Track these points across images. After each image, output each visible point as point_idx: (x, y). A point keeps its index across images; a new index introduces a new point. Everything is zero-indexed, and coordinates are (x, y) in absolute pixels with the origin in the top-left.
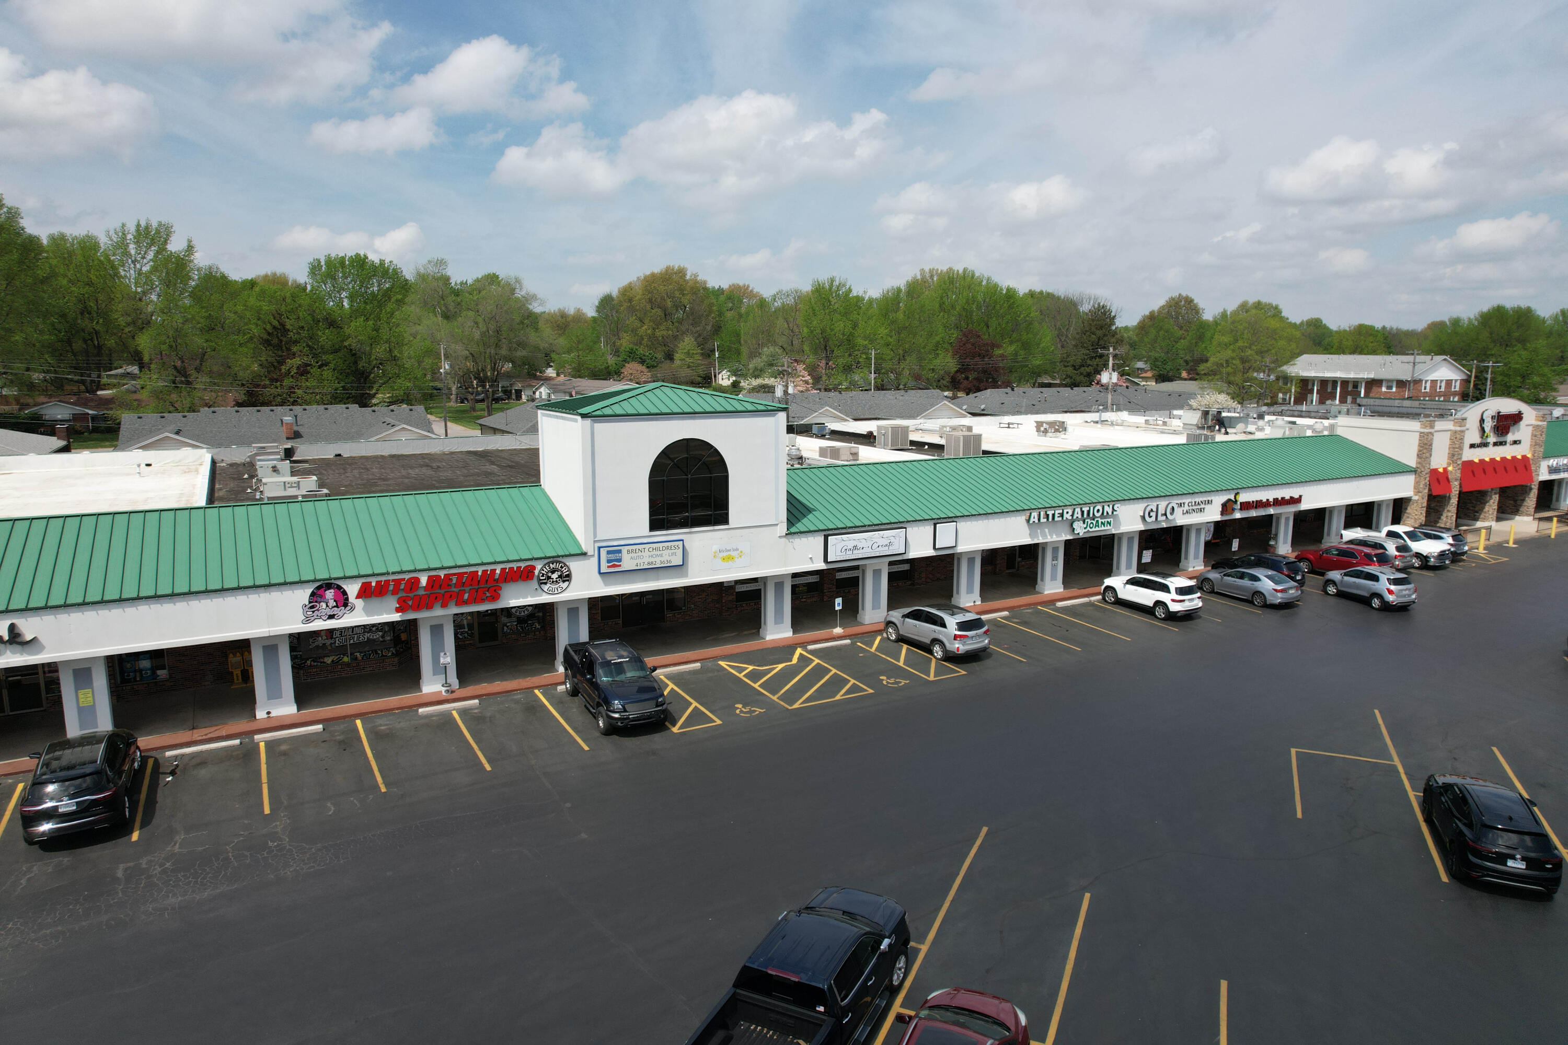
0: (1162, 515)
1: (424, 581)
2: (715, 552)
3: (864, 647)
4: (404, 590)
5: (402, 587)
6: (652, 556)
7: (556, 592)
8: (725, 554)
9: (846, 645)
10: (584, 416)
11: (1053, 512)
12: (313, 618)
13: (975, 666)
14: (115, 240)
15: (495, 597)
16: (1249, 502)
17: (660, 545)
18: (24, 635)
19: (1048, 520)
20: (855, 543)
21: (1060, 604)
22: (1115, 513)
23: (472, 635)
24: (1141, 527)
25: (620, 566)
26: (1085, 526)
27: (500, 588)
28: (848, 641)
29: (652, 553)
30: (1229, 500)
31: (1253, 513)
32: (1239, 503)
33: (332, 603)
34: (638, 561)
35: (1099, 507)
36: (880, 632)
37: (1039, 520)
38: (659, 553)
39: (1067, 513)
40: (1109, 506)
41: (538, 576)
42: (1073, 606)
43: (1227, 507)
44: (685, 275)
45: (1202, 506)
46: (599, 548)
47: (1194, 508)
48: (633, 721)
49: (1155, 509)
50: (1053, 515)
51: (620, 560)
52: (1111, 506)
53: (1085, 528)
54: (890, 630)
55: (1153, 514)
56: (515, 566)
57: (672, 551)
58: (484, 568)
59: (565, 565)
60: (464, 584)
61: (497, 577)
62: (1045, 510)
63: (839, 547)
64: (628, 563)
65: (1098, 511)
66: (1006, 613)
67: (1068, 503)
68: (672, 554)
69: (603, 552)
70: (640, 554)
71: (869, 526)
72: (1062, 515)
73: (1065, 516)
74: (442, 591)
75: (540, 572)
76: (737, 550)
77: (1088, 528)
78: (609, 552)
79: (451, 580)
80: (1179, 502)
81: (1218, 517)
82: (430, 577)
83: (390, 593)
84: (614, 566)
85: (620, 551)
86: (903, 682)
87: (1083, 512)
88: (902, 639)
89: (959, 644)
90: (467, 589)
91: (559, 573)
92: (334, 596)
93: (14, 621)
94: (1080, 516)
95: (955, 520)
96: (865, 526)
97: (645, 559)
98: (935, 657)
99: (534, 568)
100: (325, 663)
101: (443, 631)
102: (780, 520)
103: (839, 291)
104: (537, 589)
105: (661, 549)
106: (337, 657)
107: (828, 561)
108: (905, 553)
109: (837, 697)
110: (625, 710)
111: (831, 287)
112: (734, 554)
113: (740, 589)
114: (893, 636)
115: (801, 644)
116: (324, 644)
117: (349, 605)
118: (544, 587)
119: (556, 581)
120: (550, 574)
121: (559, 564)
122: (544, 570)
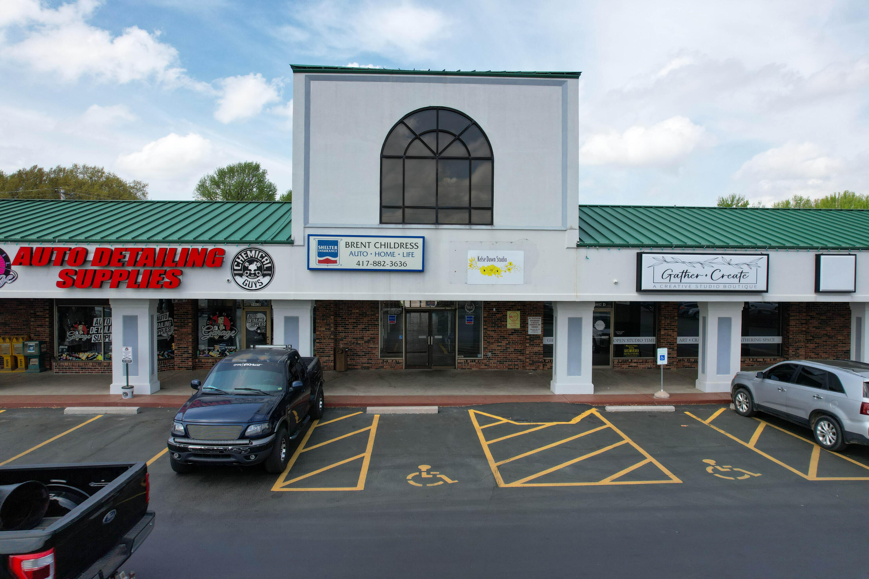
1: (92, 253)
2: (472, 261)
3: (694, 417)
4: (70, 262)
5: (68, 258)
6: (379, 254)
7: (254, 288)
8: (486, 264)
9: (667, 413)
15: (177, 284)
17: (392, 241)
20: (685, 268)
25: (335, 262)
27: (181, 272)
28: (671, 408)
29: (380, 250)
34: (361, 258)
36: (726, 403)
38: (389, 250)
41: (232, 264)
46: (309, 236)
48: (196, 455)
51: (335, 255)
54: (740, 397)
56: (200, 247)
57: (408, 250)
58: (163, 246)
59: (267, 255)
61: (178, 258)
63: (660, 270)
64: (346, 258)
68: (408, 254)
69: (314, 242)
70: (363, 249)
71: (709, 246)
74: (113, 269)
75: (234, 261)
76: (503, 260)
78: (320, 243)
79: (125, 257)
82: (98, 250)
83: (52, 263)
84: (327, 261)
85: (336, 243)
88: (758, 413)
90: (142, 270)
91: (259, 264)
95: (853, 252)
96: (701, 247)
97: (371, 257)
98: (819, 443)
99: (224, 252)
100: (80, 358)
101: (137, 324)
102: (569, 226)
103: (739, 203)
104: (228, 280)
105: (392, 246)
106: (92, 354)
107: (643, 288)
108: (767, 291)
109: (607, 481)
110: (186, 435)
111: (732, 201)
112: (499, 265)
113: (546, 341)
114: (744, 406)
115: (598, 403)
116: (81, 339)
117: (11, 273)
118: (238, 278)
119: (255, 274)
120: (247, 264)
121: (257, 252)
122: (239, 258)
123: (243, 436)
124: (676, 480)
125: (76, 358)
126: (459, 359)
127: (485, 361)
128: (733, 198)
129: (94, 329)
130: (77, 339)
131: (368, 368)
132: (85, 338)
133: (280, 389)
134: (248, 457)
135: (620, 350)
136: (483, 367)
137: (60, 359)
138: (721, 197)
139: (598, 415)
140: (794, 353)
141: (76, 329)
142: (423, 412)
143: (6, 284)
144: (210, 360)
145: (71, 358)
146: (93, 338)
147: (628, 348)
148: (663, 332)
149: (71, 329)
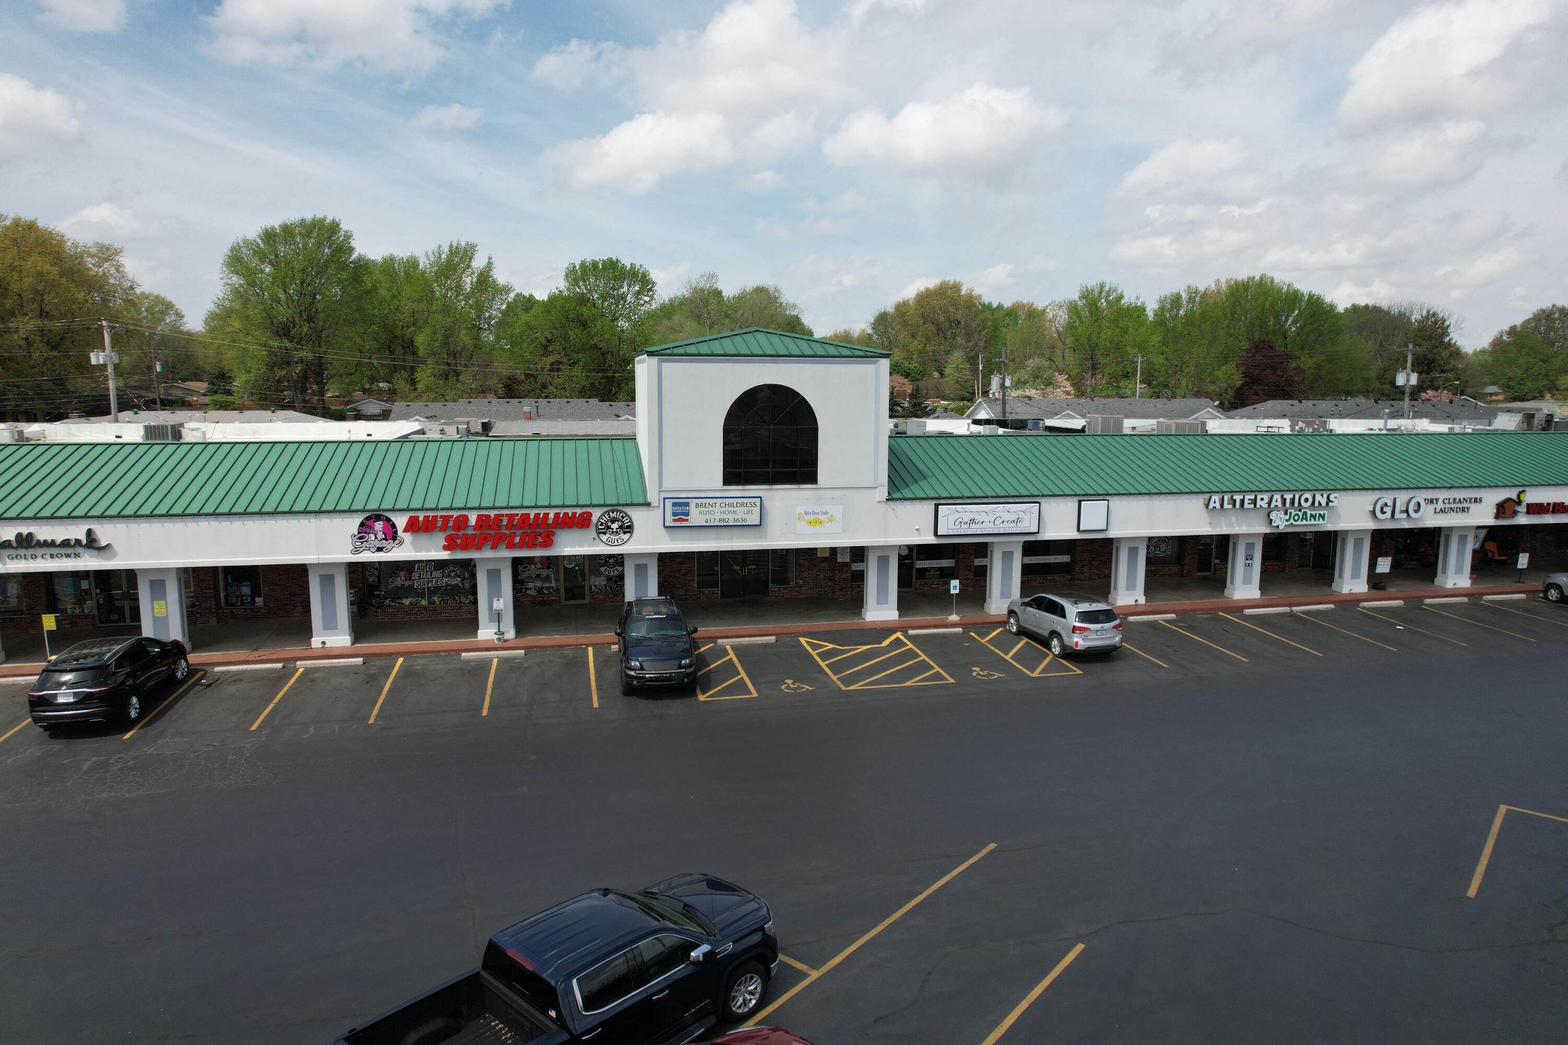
0: (1402, 512)
1: (473, 519)
2: (800, 514)
3: (976, 637)
4: (453, 528)
5: (451, 524)
6: (724, 513)
7: (616, 544)
8: (812, 517)
9: (956, 634)
10: (650, 354)
11: (1242, 497)
12: (361, 549)
13: (1098, 667)
14: (432, 259)
15: (548, 543)
16: (1542, 505)
17: (735, 501)
18: (100, 541)
19: (1234, 505)
20: (972, 516)
21: (1248, 612)
22: (1330, 504)
23: (557, 591)
24: (1371, 525)
25: (687, 520)
26: (1287, 517)
27: (553, 534)
28: (960, 630)
29: (722, 510)
30: (1509, 500)
31: (1549, 519)
32: (1524, 504)
33: (381, 535)
34: (709, 517)
35: (1308, 495)
36: (1004, 623)
37: (1222, 505)
38: (732, 509)
39: (1262, 499)
40: (1322, 495)
41: (597, 524)
42: (1266, 615)
43: (1502, 509)
44: (960, 290)
45: (1466, 505)
46: (665, 499)
47: (1452, 506)
49: (1390, 503)
50: (1242, 501)
51: (687, 514)
52: (1325, 496)
53: (1287, 521)
54: (1012, 620)
55: (1388, 510)
56: (570, 511)
57: (748, 509)
58: (537, 511)
59: (627, 515)
60: (517, 527)
61: (550, 521)
62: (1230, 495)
63: (953, 518)
64: (696, 517)
65: (1306, 500)
66: (1173, 616)
67: (1264, 488)
68: (748, 512)
69: (669, 504)
70: (710, 509)
71: (992, 497)
72: (1254, 502)
73: (1259, 503)
74: (493, 532)
75: (599, 521)
76: (826, 513)
77: (1292, 521)
78: (674, 505)
79: (502, 521)
80: (1429, 496)
81: (1490, 521)
82: (479, 517)
83: (438, 529)
84: (680, 520)
85: (687, 504)
86: (997, 675)
87: (1284, 501)
88: (1023, 632)
89: (1078, 637)
90: (519, 532)
91: (620, 524)
92: (384, 527)
93: (92, 527)
94: (1279, 504)
95: (1107, 498)
96: (987, 497)
97: (716, 515)
98: (1053, 653)
99: (590, 515)
100: (403, 604)
101: (500, 576)
102: (879, 483)
103: (1110, 296)
104: (594, 538)
105: (735, 505)
106: (415, 599)
107: (939, 534)
108: (1038, 533)
109: (909, 683)
110: (642, 669)
111: (1100, 293)
112: (822, 517)
113: (856, 567)
114: (1015, 627)
115: (902, 628)
116: (403, 585)
117: (398, 538)
118: (602, 536)
119: (617, 532)
120: (609, 524)
121: (619, 513)
122: (602, 519)
123: (680, 667)
124: (952, 681)
125: (400, 603)
126: (773, 587)
127: (797, 589)
128: (1102, 286)
129: (417, 575)
130: (399, 586)
131: (686, 599)
132: (407, 583)
133: (685, 633)
134: (683, 680)
135: (922, 572)
136: (794, 594)
137: (382, 606)
138: (1084, 286)
139: (902, 638)
140: (1079, 571)
141: (398, 575)
142: (764, 642)
143: (394, 548)
144: (529, 599)
145: (394, 604)
146: (416, 584)
147: (929, 571)
148: (961, 556)
149: (393, 575)
